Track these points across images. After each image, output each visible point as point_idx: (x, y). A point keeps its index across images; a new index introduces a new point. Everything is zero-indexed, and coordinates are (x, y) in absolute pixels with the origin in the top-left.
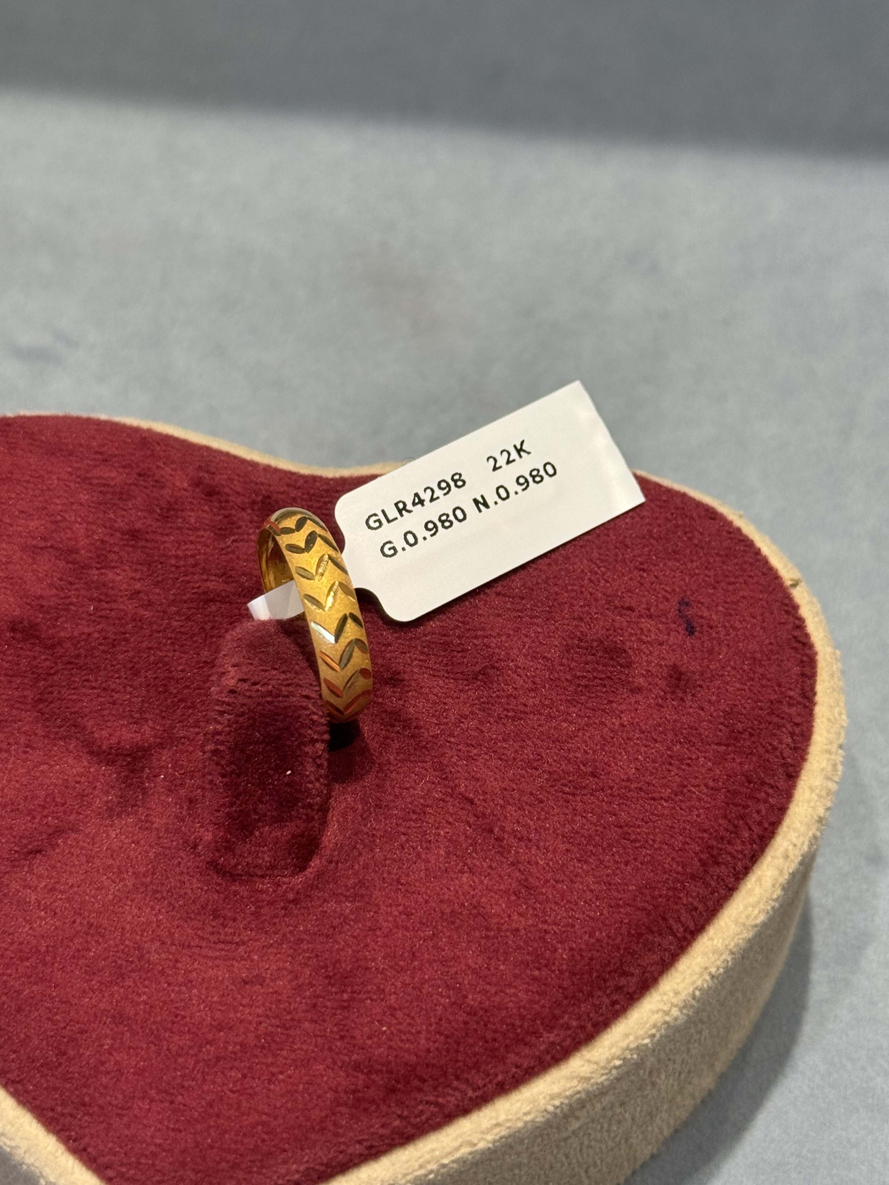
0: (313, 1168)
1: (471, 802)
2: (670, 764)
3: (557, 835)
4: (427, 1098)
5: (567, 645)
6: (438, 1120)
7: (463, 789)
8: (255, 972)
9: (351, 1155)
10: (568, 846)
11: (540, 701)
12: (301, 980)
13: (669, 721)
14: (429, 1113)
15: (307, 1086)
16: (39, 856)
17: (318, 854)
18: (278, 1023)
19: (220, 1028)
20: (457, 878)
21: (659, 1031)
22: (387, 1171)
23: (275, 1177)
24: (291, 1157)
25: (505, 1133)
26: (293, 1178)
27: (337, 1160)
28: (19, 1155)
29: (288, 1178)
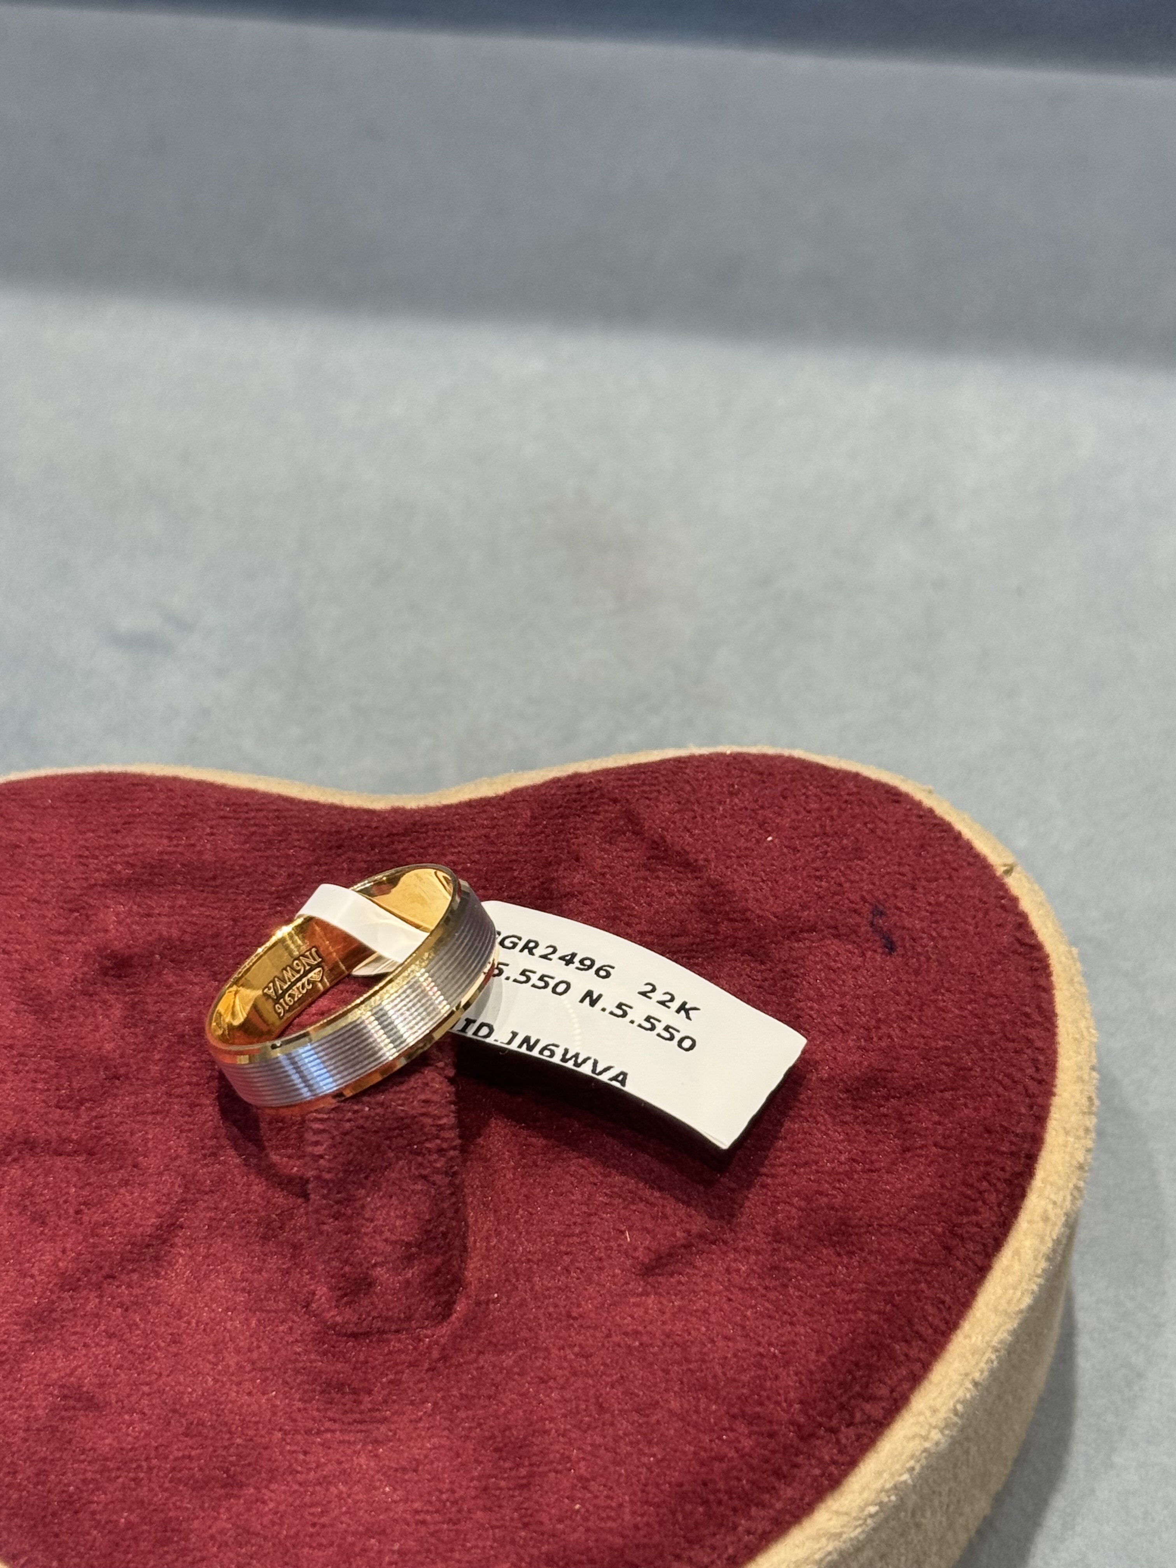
12: (464, 1458)
17: (462, 1294)
18: (443, 1519)
19: (370, 1534)
21: (918, 1461)
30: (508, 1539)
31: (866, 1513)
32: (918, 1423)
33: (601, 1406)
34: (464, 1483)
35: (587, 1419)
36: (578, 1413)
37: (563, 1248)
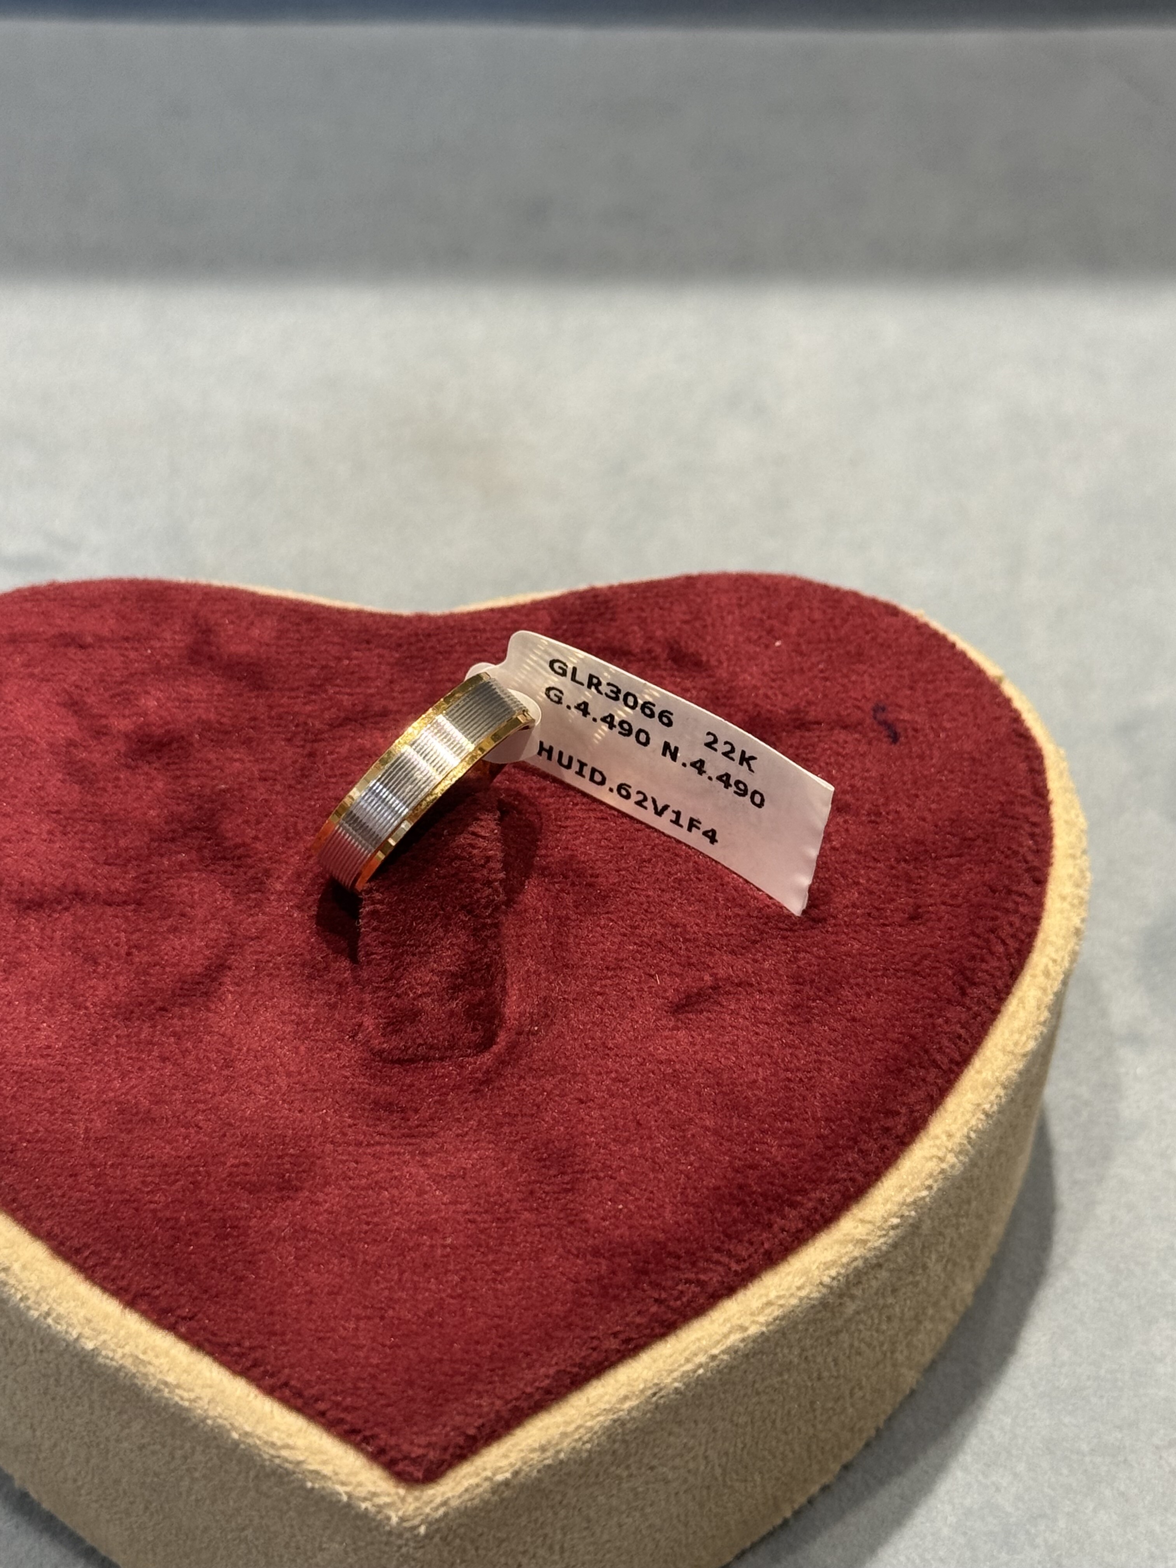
0: (564, 1371)
4: (686, 1276)
6: (701, 1301)
9: (607, 1351)
12: (510, 1167)
14: (690, 1295)
15: (540, 1280)
17: (502, 1028)
18: (492, 1218)
19: (422, 1231)
21: (936, 1181)
22: (650, 1369)
23: (521, 1385)
24: (536, 1360)
25: (778, 1312)
26: (542, 1385)
27: (591, 1359)
28: (201, 1408)
29: (537, 1384)
30: (556, 1234)
31: (889, 1223)
32: (936, 1146)
34: (511, 1188)
35: (627, 1134)
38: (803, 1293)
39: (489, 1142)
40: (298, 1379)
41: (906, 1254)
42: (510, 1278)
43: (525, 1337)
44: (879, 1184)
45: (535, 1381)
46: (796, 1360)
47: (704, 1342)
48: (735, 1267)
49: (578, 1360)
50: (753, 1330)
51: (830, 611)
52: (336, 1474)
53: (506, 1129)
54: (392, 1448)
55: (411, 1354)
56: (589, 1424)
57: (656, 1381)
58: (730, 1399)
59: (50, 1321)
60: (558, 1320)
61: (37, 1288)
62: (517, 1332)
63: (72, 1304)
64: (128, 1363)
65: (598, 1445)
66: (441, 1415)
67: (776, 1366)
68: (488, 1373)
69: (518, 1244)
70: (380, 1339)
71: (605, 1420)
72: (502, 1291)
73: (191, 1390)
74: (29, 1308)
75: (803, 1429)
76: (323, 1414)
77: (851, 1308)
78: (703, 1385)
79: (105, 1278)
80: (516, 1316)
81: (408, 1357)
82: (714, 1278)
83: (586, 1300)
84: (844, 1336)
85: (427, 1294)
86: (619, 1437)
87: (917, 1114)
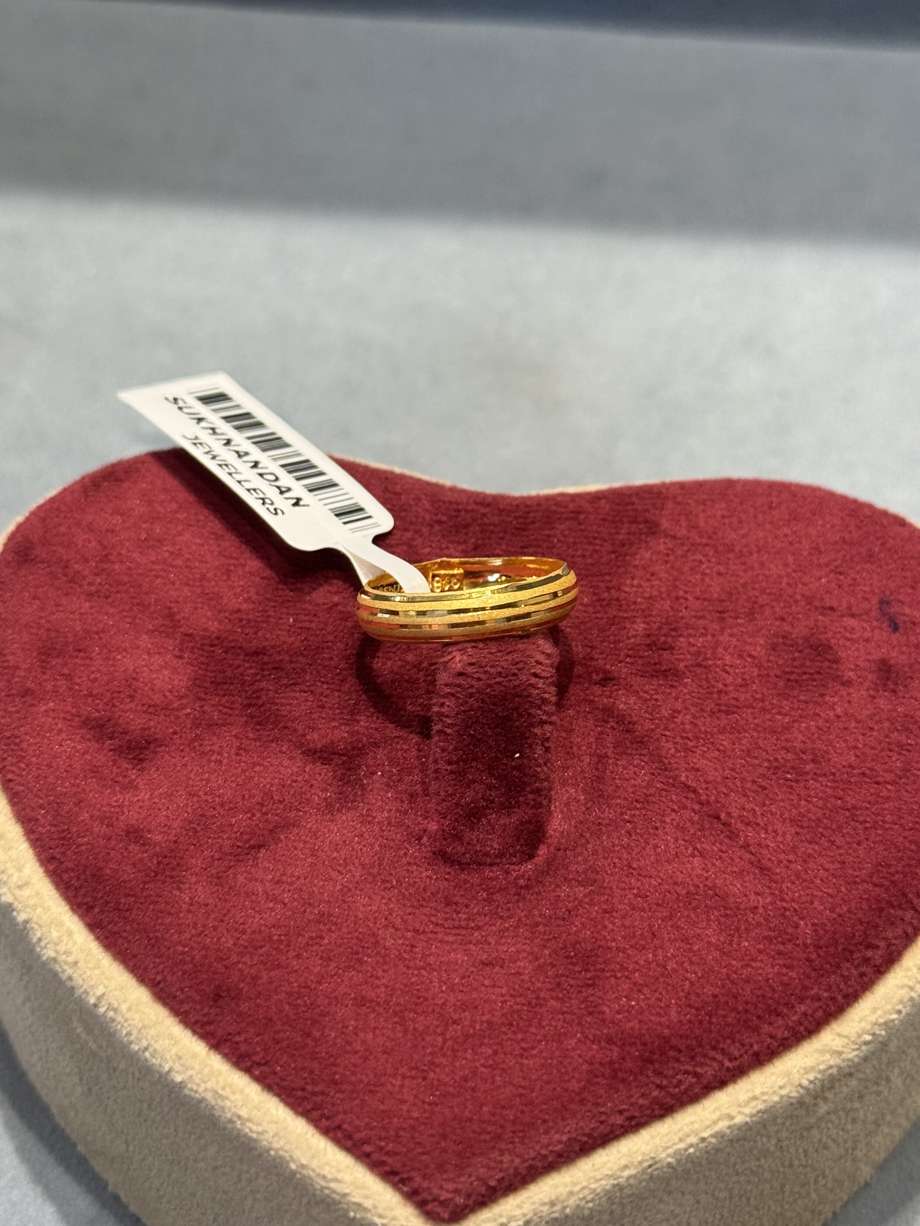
0: (575, 1139)
1: (695, 791)
2: (890, 750)
3: (786, 819)
4: (685, 1068)
5: (773, 643)
6: (696, 1090)
7: (683, 779)
8: (495, 955)
9: (612, 1126)
10: (798, 830)
11: (752, 696)
12: (542, 960)
13: (883, 710)
14: (687, 1084)
15: (560, 1059)
16: (263, 851)
17: (544, 843)
18: (524, 1002)
19: (464, 1006)
20: (688, 862)
21: (905, 1007)
22: (647, 1144)
23: (537, 1148)
24: (552, 1128)
25: (761, 1106)
26: (556, 1148)
27: (598, 1131)
28: (267, 1140)
29: (551, 1148)
30: (576, 1021)
31: (862, 1039)
32: (908, 977)
33: (653, 934)
34: (541, 978)
35: (643, 942)
36: (634, 937)
37: (627, 817)
38: (784, 1092)
39: (526, 938)
40: (350, 1124)
41: (874, 1067)
42: (535, 1056)
43: (544, 1107)
44: (856, 1004)
45: (549, 1145)
46: (772, 1149)
47: (696, 1126)
48: (727, 1064)
49: (587, 1131)
50: (739, 1119)
51: (848, 519)
52: (375, 1207)
53: (541, 928)
54: (424, 1190)
55: (447, 1111)
56: (593, 1186)
57: (652, 1155)
58: (714, 1177)
59: (147, 1054)
60: (573, 1095)
61: (140, 1026)
62: (537, 1101)
63: (167, 1042)
64: (209, 1096)
65: (599, 1205)
66: (467, 1166)
67: (755, 1152)
68: (511, 1134)
69: (544, 1027)
70: (421, 1098)
71: (607, 1184)
72: (527, 1065)
73: (258, 1124)
74: (131, 1043)
75: (773, 1208)
76: (368, 1155)
77: (823, 1108)
78: (692, 1162)
79: (197, 1022)
80: (537, 1088)
81: (443, 1113)
82: (708, 1072)
83: (599, 1080)
84: (815, 1132)
85: (464, 1062)
86: (617, 1200)
87: (893, 948)
